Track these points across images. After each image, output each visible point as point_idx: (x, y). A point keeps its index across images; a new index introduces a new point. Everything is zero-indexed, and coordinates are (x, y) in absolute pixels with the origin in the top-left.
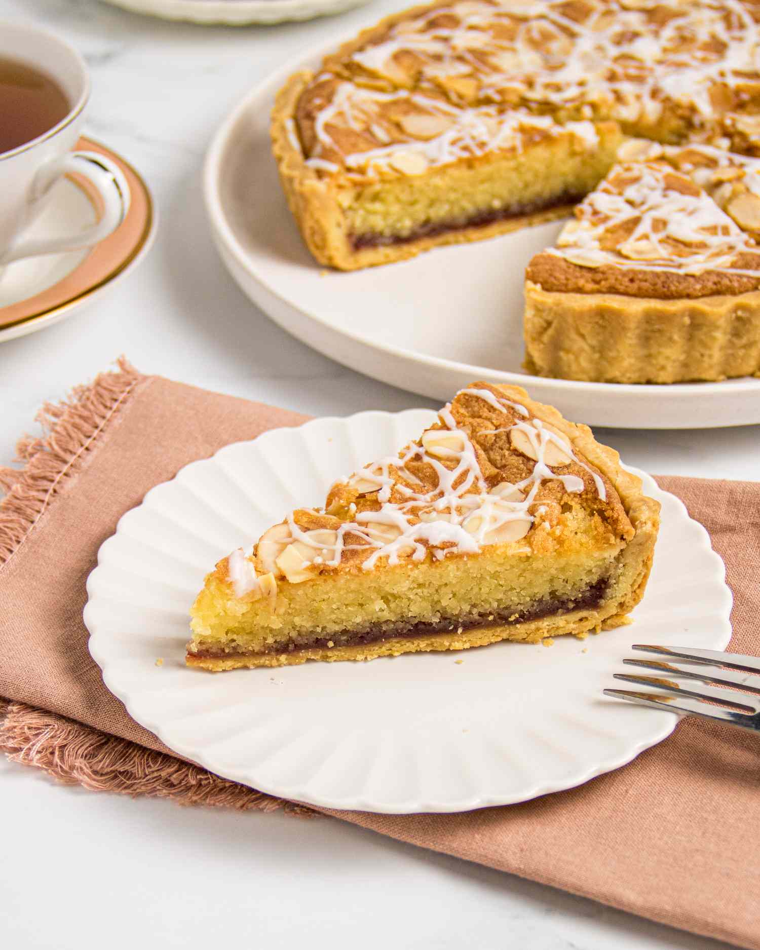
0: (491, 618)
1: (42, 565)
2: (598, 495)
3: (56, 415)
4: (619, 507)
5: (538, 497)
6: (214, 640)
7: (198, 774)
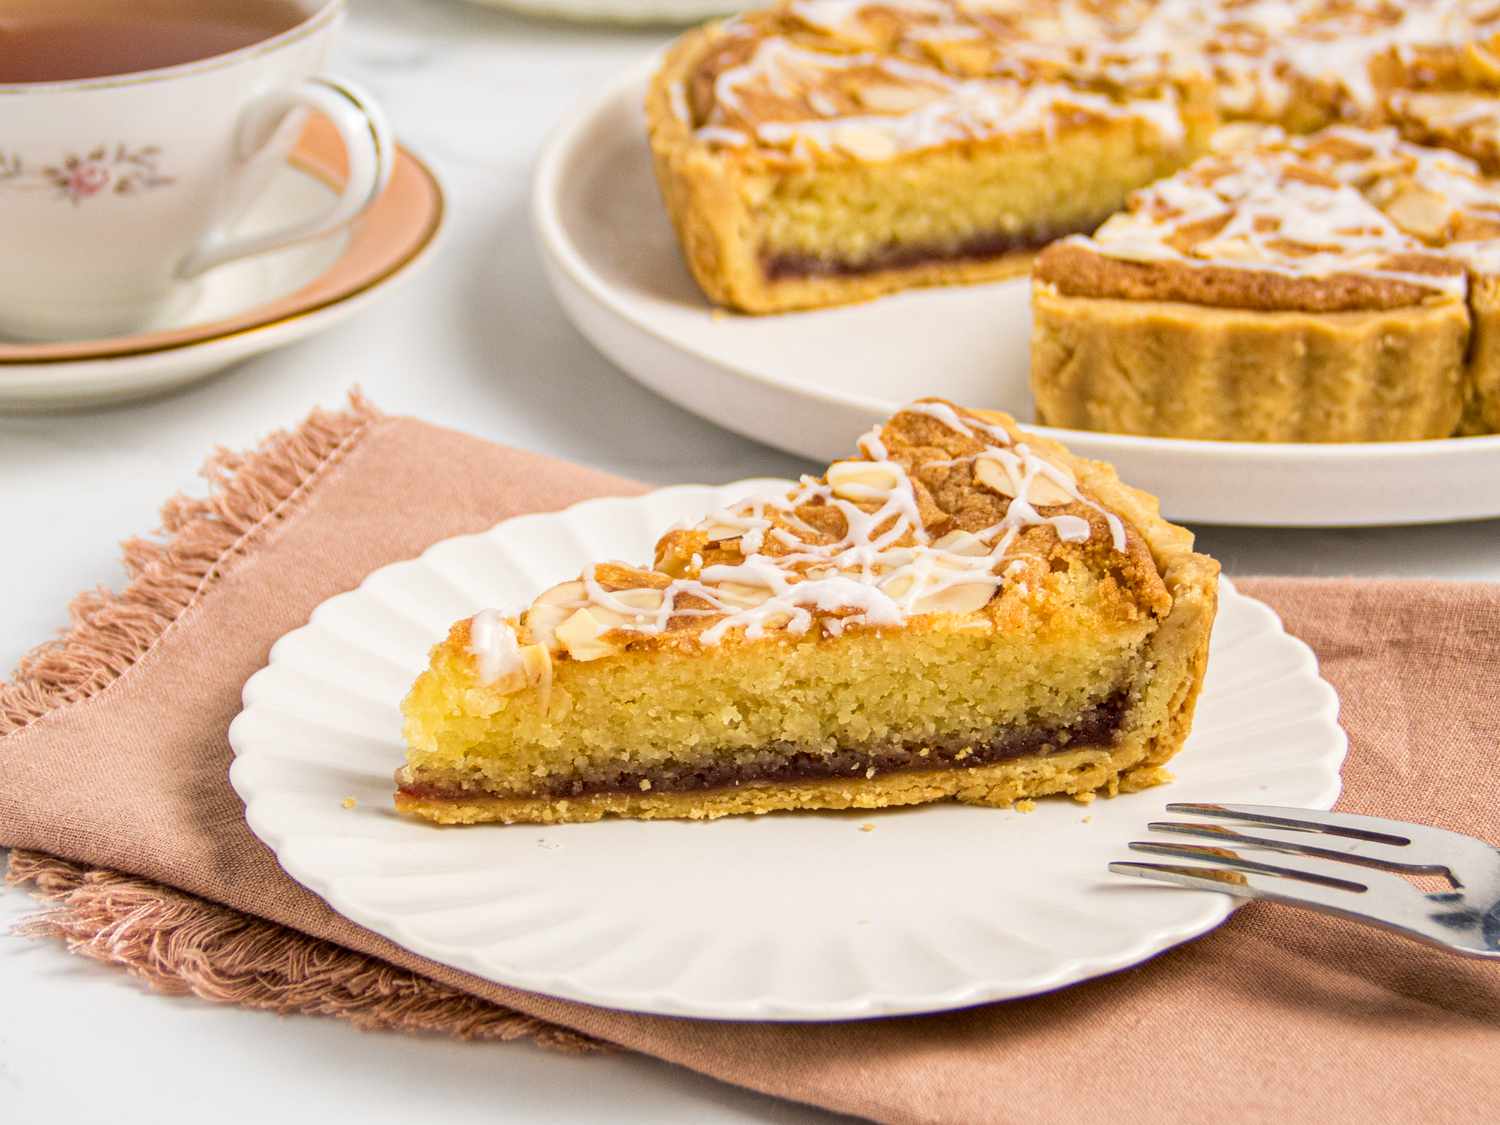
0: (924, 752)
1: (181, 683)
2: (1113, 544)
3: (232, 466)
4: (1147, 561)
5: (1012, 550)
6: (444, 766)
7: (394, 978)
